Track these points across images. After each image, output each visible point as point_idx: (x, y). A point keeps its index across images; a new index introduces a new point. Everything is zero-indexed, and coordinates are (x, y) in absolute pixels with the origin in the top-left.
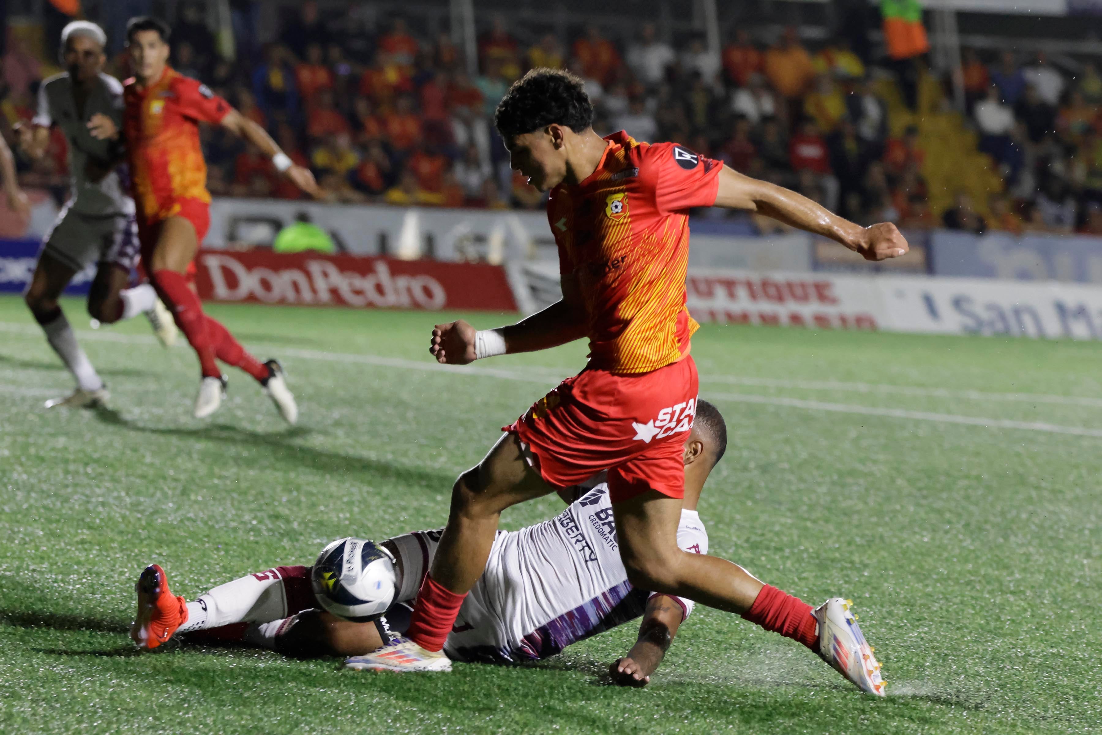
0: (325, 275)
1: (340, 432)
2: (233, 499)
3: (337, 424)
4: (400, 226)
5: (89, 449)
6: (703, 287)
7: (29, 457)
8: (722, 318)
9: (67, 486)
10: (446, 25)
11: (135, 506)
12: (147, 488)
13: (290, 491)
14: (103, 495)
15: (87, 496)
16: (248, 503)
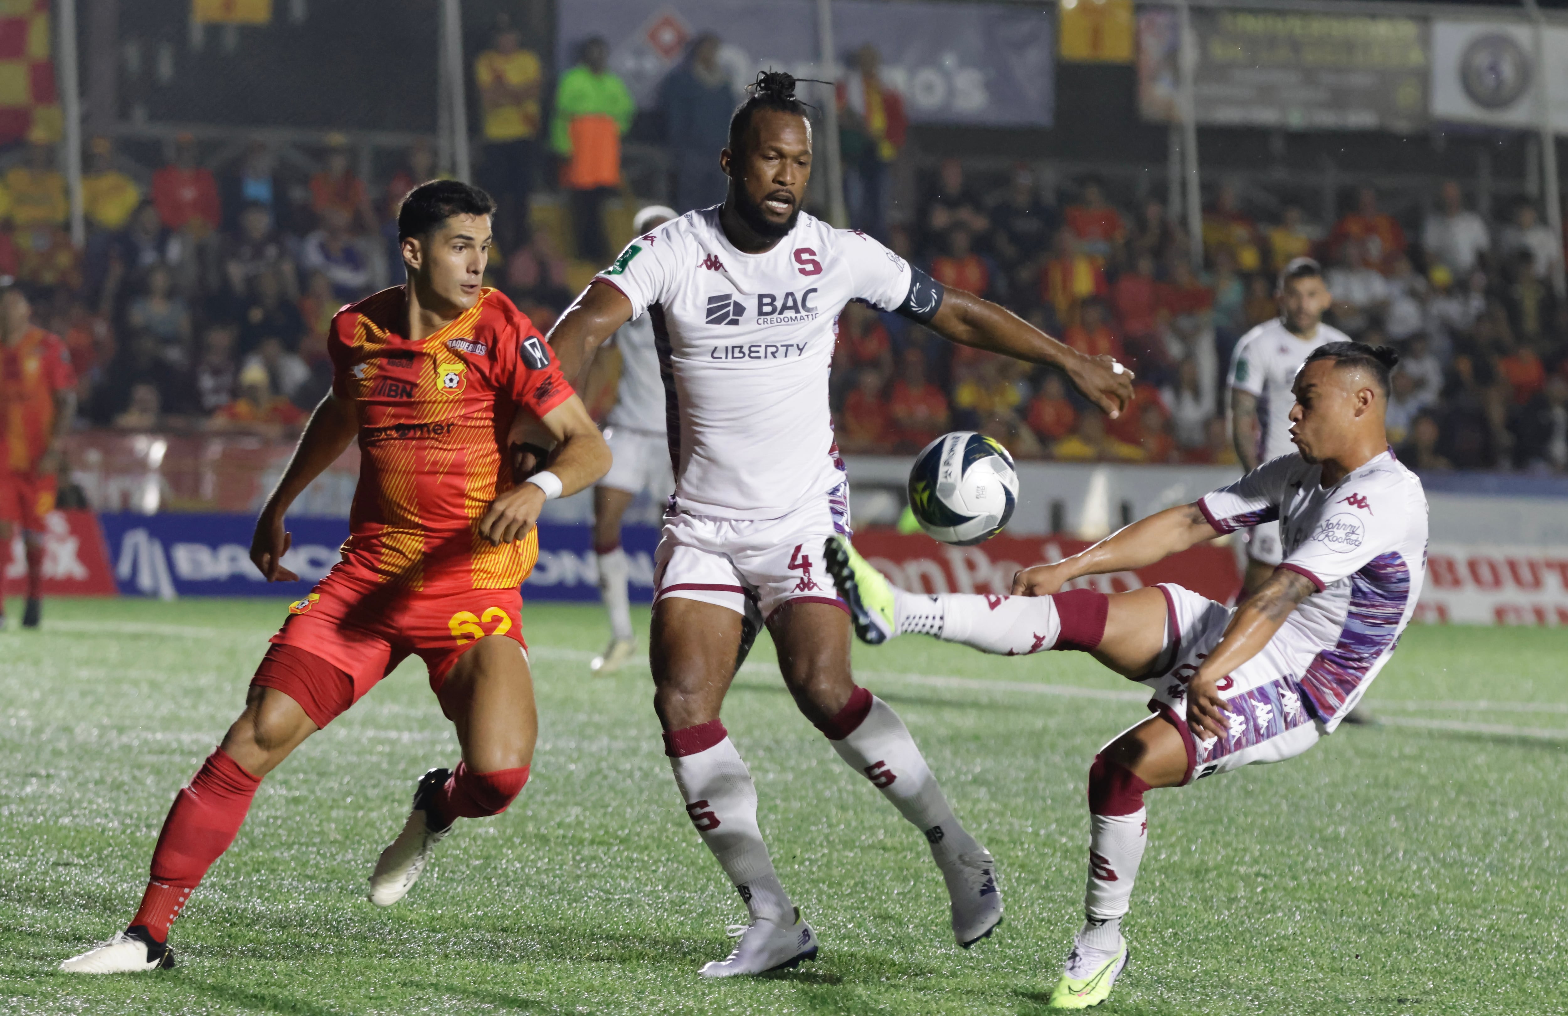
0: (971, 565)
1: (982, 792)
2: (821, 892)
3: (977, 781)
4: (1082, 492)
5: (613, 825)
6: (1526, 574)
7: (524, 837)
8: (1553, 619)
9: (578, 877)
10: (1160, 193)
11: (677, 906)
12: (696, 879)
13: (905, 880)
14: (630, 891)
15: (607, 892)
16: (842, 897)
